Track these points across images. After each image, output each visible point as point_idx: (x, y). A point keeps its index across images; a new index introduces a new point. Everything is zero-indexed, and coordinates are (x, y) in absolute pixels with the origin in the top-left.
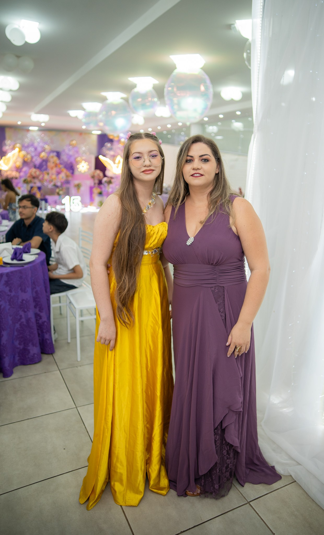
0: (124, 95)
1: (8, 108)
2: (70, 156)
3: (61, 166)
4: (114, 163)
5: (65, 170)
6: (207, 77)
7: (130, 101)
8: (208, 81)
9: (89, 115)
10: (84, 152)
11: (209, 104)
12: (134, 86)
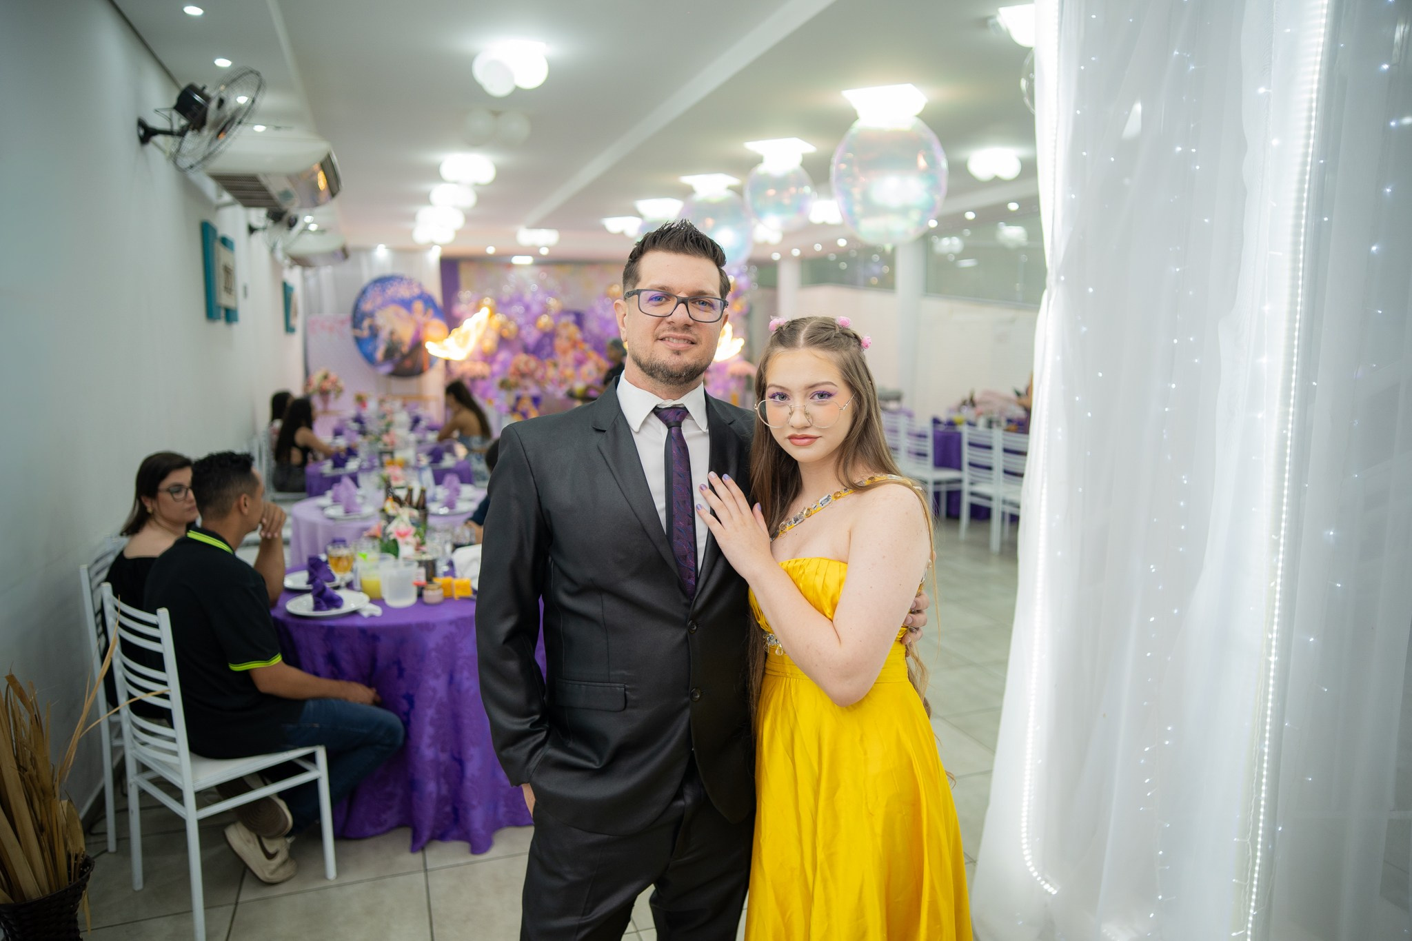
0: (734, 181)
1: (469, 218)
2: (606, 323)
3: (587, 346)
5: (594, 356)
7: (747, 195)
8: (937, 146)
12: (758, 160)
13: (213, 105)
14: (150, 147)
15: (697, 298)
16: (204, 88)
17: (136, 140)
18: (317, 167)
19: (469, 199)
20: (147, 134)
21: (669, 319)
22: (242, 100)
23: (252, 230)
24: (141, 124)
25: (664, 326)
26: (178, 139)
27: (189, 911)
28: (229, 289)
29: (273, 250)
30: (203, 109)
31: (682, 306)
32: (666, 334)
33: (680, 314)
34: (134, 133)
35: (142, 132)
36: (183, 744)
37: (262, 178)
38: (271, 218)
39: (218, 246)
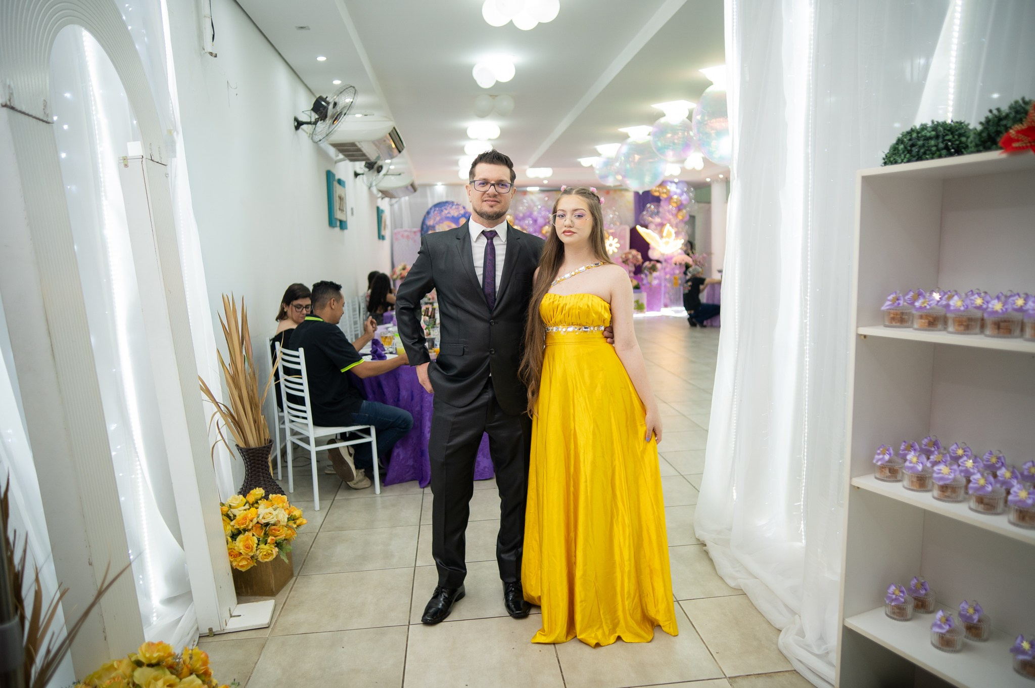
0: (651, 129)
4: (662, 237)
9: (606, 162)
10: (613, 222)
13: (331, 106)
14: (300, 131)
15: (500, 183)
16: (327, 97)
17: (293, 128)
18: (388, 135)
20: (299, 124)
21: (487, 192)
22: (348, 100)
23: (357, 175)
24: (296, 119)
25: (485, 195)
26: (314, 126)
27: (313, 501)
28: (341, 210)
29: (370, 187)
30: (326, 109)
31: (492, 187)
32: (486, 199)
33: (492, 190)
34: (293, 124)
35: (296, 124)
36: (310, 421)
37: (358, 144)
38: (367, 167)
39: (336, 184)
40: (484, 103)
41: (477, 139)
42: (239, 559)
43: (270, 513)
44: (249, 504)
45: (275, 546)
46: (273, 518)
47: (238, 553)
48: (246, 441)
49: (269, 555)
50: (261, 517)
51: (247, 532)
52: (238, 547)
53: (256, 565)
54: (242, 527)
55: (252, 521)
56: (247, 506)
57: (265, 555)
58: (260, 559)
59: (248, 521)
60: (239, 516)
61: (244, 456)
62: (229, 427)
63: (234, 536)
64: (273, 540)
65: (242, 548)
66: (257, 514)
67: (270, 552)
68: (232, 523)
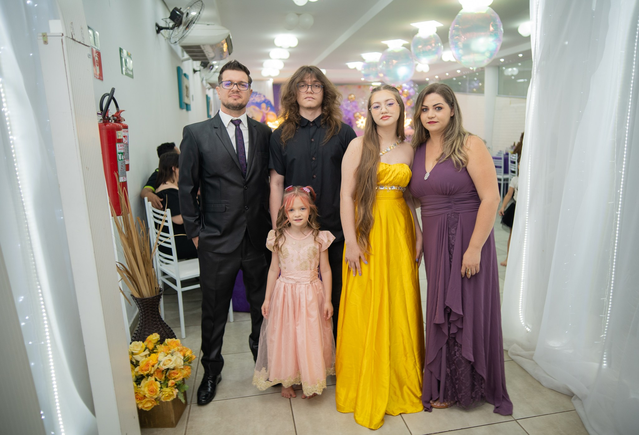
0: (405, 42)
1: (286, 65)
2: (348, 112)
6: (496, 15)
7: (412, 49)
8: (498, 20)
9: (369, 66)
11: (499, 44)
12: (416, 32)
13: (185, 15)
14: (160, 35)
15: (241, 83)
16: (181, 8)
17: (155, 32)
18: (224, 41)
19: (286, 55)
20: (159, 29)
22: (193, 13)
23: (195, 71)
24: (157, 25)
25: (231, 92)
26: (171, 31)
28: (188, 96)
29: (202, 80)
30: (180, 18)
31: (235, 86)
33: (235, 88)
34: (154, 29)
35: (157, 28)
37: (202, 47)
38: (203, 66)
39: (183, 77)
40: (292, 18)
41: (281, 47)
42: (144, 401)
43: (170, 360)
44: (149, 350)
45: (175, 388)
46: (172, 364)
47: (143, 396)
48: (140, 292)
49: (170, 396)
50: (161, 364)
51: (150, 377)
52: (144, 391)
53: (159, 404)
54: (146, 373)
55: (153, 366)
56: (147, 352)
57: (167, 396)
58: (162, 400)
59: (150, 367)
60: (142, 362)
61: (139, 305)
62: (125, 281)
63: (139, 380)
64: (173, 383)
65: (147, 393)
66: (157, 360)
67: (171, 393)
68: (137, 369)
